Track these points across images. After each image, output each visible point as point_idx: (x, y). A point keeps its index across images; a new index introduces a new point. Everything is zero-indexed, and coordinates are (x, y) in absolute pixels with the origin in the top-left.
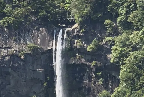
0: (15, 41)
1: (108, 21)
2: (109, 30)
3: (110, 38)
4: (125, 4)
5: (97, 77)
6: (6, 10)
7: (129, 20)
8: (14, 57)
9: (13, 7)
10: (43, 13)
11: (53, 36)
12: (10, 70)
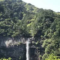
0: (16, 41)
1: (42, 36)
2: (42, 39)
3: (42, 41)
4: (47, 31)
5: (38, 52)
6: (13, 33)
7: (48, 36)
8: (15, 46)
9: (15, 32)
10: (23, 34)
11: (26, 40)
12: (14, 49)
